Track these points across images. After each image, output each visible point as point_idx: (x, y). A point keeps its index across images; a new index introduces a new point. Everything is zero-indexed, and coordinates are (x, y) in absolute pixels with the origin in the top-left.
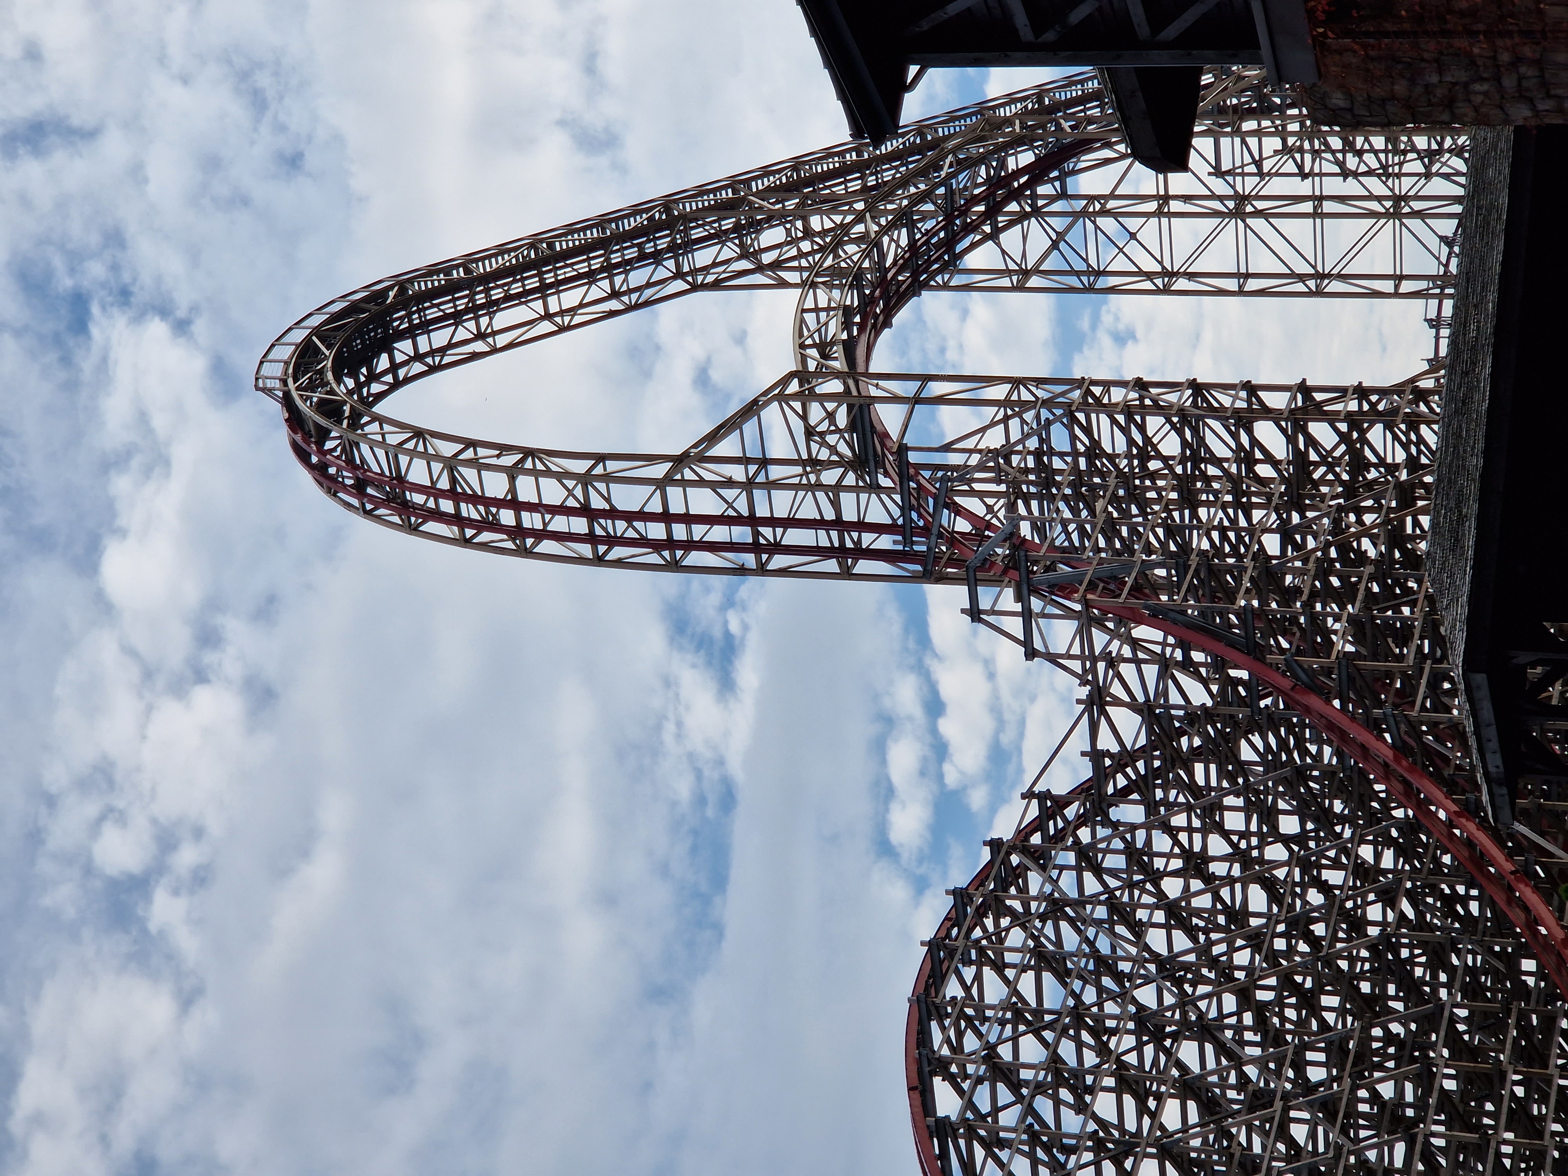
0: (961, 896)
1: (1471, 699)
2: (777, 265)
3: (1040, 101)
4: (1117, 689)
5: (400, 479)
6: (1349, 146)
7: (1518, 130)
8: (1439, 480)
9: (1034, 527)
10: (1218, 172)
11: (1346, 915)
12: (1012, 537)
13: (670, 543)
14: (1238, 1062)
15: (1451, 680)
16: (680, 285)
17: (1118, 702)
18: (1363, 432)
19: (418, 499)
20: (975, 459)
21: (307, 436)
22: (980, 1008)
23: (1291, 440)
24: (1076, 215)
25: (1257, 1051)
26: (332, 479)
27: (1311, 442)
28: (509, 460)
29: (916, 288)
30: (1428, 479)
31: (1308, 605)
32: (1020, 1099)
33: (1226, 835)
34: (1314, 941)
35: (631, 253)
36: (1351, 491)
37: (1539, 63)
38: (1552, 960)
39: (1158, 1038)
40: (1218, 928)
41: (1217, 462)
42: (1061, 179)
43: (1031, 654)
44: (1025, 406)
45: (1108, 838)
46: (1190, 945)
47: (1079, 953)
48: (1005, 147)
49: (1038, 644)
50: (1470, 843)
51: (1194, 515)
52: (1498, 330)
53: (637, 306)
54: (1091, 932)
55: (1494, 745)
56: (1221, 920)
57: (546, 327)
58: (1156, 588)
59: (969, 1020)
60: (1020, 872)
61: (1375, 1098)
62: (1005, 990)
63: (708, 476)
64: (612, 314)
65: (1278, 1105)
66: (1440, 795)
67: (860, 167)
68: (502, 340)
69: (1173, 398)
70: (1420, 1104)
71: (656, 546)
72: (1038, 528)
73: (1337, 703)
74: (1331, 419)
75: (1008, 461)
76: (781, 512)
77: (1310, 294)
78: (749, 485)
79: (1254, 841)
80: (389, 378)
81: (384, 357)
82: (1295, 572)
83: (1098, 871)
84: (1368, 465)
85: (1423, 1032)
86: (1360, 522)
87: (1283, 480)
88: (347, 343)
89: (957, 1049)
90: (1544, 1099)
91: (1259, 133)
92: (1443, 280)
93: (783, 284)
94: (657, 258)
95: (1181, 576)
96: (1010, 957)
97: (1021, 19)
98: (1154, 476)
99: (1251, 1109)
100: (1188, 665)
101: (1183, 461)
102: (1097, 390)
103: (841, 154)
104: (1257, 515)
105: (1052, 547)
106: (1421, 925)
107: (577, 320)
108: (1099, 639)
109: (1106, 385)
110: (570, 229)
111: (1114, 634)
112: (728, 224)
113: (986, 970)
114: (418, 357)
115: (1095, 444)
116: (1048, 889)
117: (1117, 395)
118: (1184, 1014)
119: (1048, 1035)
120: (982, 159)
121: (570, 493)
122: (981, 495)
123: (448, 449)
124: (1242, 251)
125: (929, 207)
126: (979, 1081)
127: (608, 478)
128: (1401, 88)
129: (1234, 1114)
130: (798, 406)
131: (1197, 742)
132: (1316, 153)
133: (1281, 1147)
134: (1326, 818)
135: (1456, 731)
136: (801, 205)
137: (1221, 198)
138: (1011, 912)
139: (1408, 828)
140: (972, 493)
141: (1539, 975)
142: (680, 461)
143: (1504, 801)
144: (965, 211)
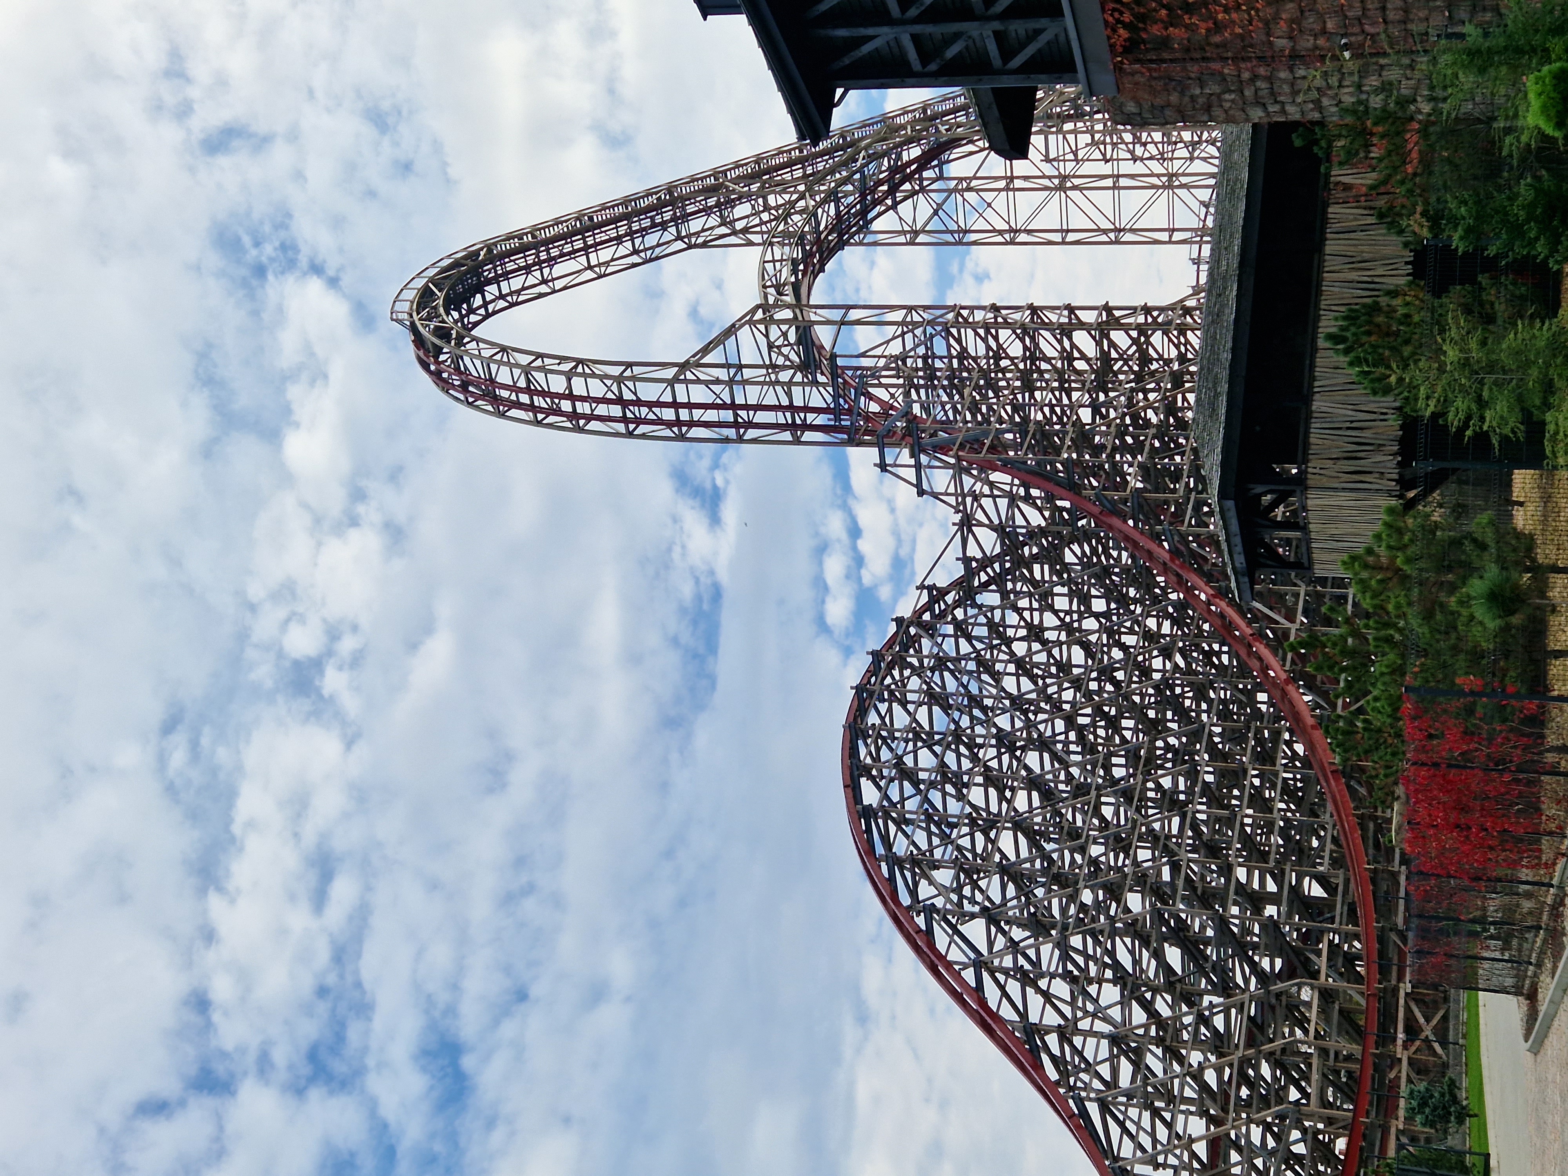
0: (877, 656)
1: (1223, 518)
2: (746, 230)
3: (924, 111)
4: (980, 516)
5: (492, 381)
6: (1137, 140)
7: (1255, 126)
8: (1201, 369)
9: (922, 407)
10: (1047, 160)
11: (1138, 665)
12: (907, 414)
13: (678, 423)
14: (1066, 766)
15: (1209, 505)
16: (680, 245)
17: (980, 524)
18: (1147, 337)
19: (505, 394)
20: (882, 362)
21: (427, 352)
22: (891, 732)
23: (1099, 344)
24: (950, 192)
25: (1078, 758)
26: (445, 381)
27: (1112, 344)
28: (567, 367)
29: (841, 245)
30: (1193, 369)
31: (1111, 456)
32: (919, 791)
33: (1056, 612)
34: (1116, 684)
35: (646, 223)
36: (1139, 378)
37: (1270, 79)
38: (1277, 694)
39: (1012, 749)
40: (1051, 676)
41: (1048, 360)
42: (940, 166)
43: (921, 493)
44: (916, 325)
45: (976, 616)
46: (1033, 687)
47: (957, 694)
48: (901, 145)
49: (925, 486)
50: (1222, 616)
51: (1032, 396)
52: (1242, 264)
53: (651, 260)
54: (965, 679)
55: (1239, 548)
56: (1053, 670)
57: (589, 275)
58: (1006, 447)
59: (884, 739)
60: (917, 639)
61: (1159, 787)
62: (908, 719)
63: (702, 377)
64: (634, 265)
65: (1093, 793)
66: (1201, 584)
67: (802, 161)
68: (559, 284)
69: (1017, 316)
70: (1189, 792)
71: (669, 424)
72: (925, 408)
73: (1131, 522)
74: (1126, 329)
75: (905, 363)
76: (752, 401)
77: (1111, 243)
78: (731, 382)
79: (1075, 616)
80: (482, 311)
81: (478, 296)
82: (1102, 434)
83: (969, 638)
84: (1151, 360)
85: (1191, 743)
86: (1146, 398)
87: (1093, 371)
88: (452, 288)
89: (876, 759)
90: (1273, 787)
91: (1075, 132)
92: (1203, 231)
93: (751, 243)
94: (664, 226)
95: (1023, 439)
96: (910, 697)
97: (912, 54)
98: (1004, 370)
99: (1075, 797)
100: (1028, 499)
101: (1024, 360)
102: (965, 313)
103: (789, 151)
104: (1075, 395)
105: (935, 421)
106: (1189, 671)
107: (610, 270)
108: (968, 481)
109: (972, 309)
110: (604, 207)
111: (977, 479)
112: (712, 202)
113: (895, 705)
114: (502, 297)
115: (964, 350)
116: (935, 650)
117: (979, 316)
118: (1029, 734)
119: (938, 749)
120: (884, 154)
121: (609, 389)
122: (886, 387)
123: (524, 360)
124: (1063, 212)
125: (850, 188)
126: (892, 780)
127: (634, 379)
128: (1174, 98)
129: (1063, 800)
130: (762, 327)
131: (1035, 550)
132: (1114, 145)
133: (1096, 821)
134: (1124, 601)
135: (1212, 540)
136: (762, 187)
137: (1050, 178)
138: (911, 666)
139: (1181, 606)
140: (880, 385)
141: (1270, 704)
142: (684, 366)
143: (1246, 587)
144: (873, 191)
